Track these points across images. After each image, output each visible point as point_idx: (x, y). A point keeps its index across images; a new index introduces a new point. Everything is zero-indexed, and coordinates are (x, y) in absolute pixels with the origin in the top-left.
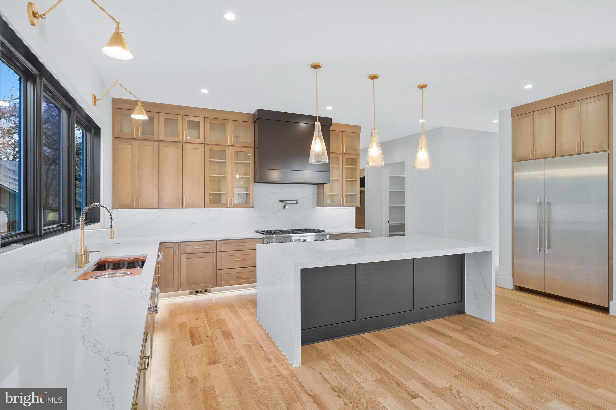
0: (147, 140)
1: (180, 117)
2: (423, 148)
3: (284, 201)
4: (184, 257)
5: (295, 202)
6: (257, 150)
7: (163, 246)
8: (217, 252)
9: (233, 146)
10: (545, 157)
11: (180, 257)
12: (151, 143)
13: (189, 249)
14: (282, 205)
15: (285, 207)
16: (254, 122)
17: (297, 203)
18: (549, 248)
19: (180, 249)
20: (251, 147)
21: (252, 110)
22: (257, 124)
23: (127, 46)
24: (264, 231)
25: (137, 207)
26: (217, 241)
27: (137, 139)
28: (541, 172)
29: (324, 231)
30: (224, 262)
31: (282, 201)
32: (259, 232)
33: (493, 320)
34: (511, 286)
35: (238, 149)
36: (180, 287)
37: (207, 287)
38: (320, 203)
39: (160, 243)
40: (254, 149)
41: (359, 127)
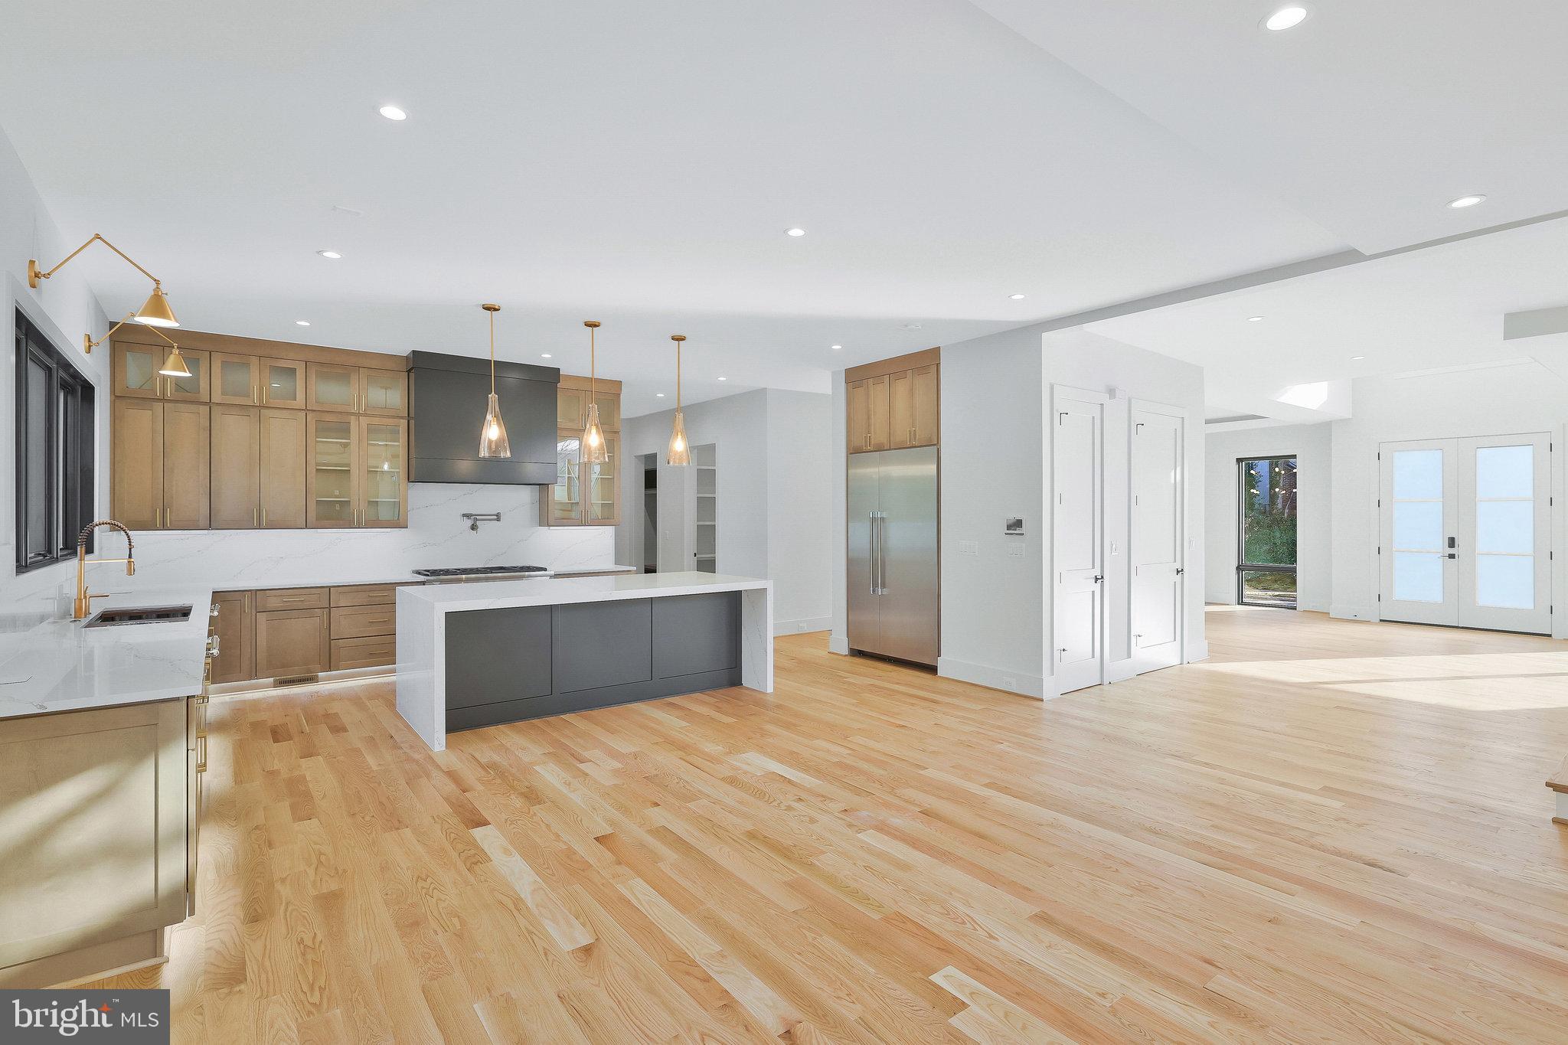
0: (185, 402)
1: (254, 360)
2: (679, 434)
3: (472, 515)
4: (262, 618)
5: (496, 517)
6: (412, 422)
7: (218, 597)
8: (330, 608)
9: (365, 415)
10: (879, 449)
11: (254, 617)
12: (193, 407)
13: (273, 603)
14: (469, 523)
15: (474, 527)
16: (409, 371)
17: (498, 519)
18: (883, 586)
19: (254, 604)
20: (402, 418)
21: (404, 349)
22: (412, 375)
23: (170, 313)
24: (428, 571)
25: (164, 528)
26: (330, 588)
27: (163, 400)
28: (876, 470)
29: (545, 570)
30: (346, 625)
31: (467, 516)
32: (419, 573)
33: (770, 689)
34: (845, 651)
35: (376, 421)
36: (254, 674)
37: (309, 671)
38: (545, 517)
39: (213, 592)
40: (408, 421)
41: (618, 384)
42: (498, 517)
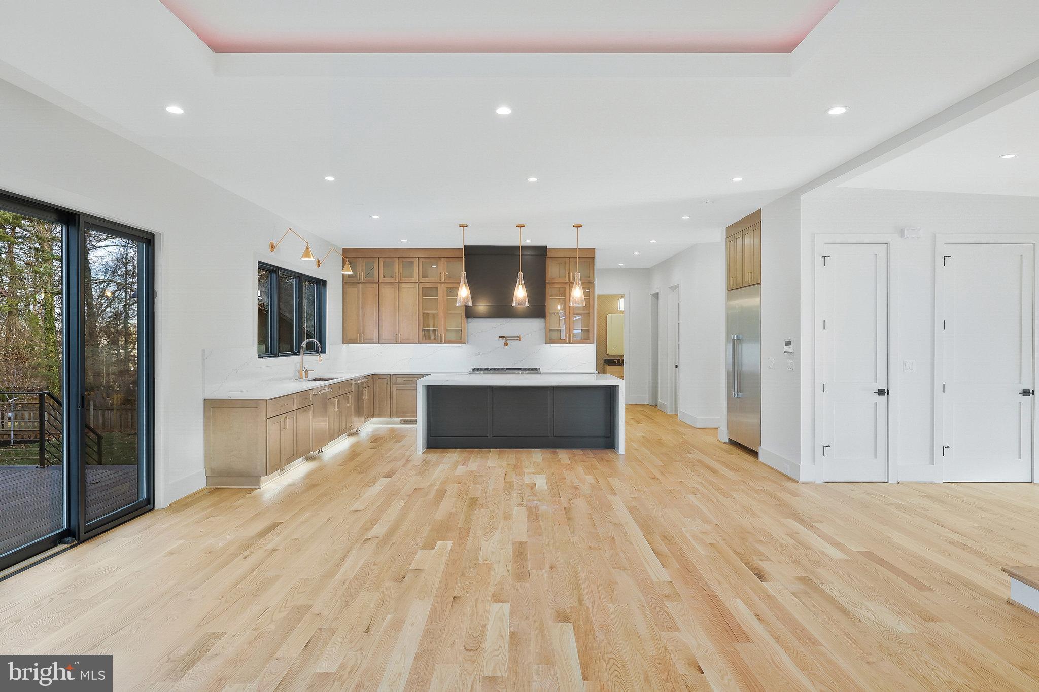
0: (369, 283)
1: (395, 259)
3: (504, 337)
4: (394, 388)
5: (518, 338)
7: (377, 377)
9: (445, 283)
10: (738, 287)
11: (391, 388)
12: (372, 285)
13: (400, 381)
14: (503, 341)
15: (506, 344)
17: (520, 340)
18: (739, 391)
19: (391, 380)
24: (479, 369)
25: (361, 343)
27: (361, 283)
29: (538, 370)
31: (502, 337)
32: (474, 370)
35: (450, 286)
36: (392, 415)
38: (551, 339)
41: (593, 251)
42: (519, 338)
